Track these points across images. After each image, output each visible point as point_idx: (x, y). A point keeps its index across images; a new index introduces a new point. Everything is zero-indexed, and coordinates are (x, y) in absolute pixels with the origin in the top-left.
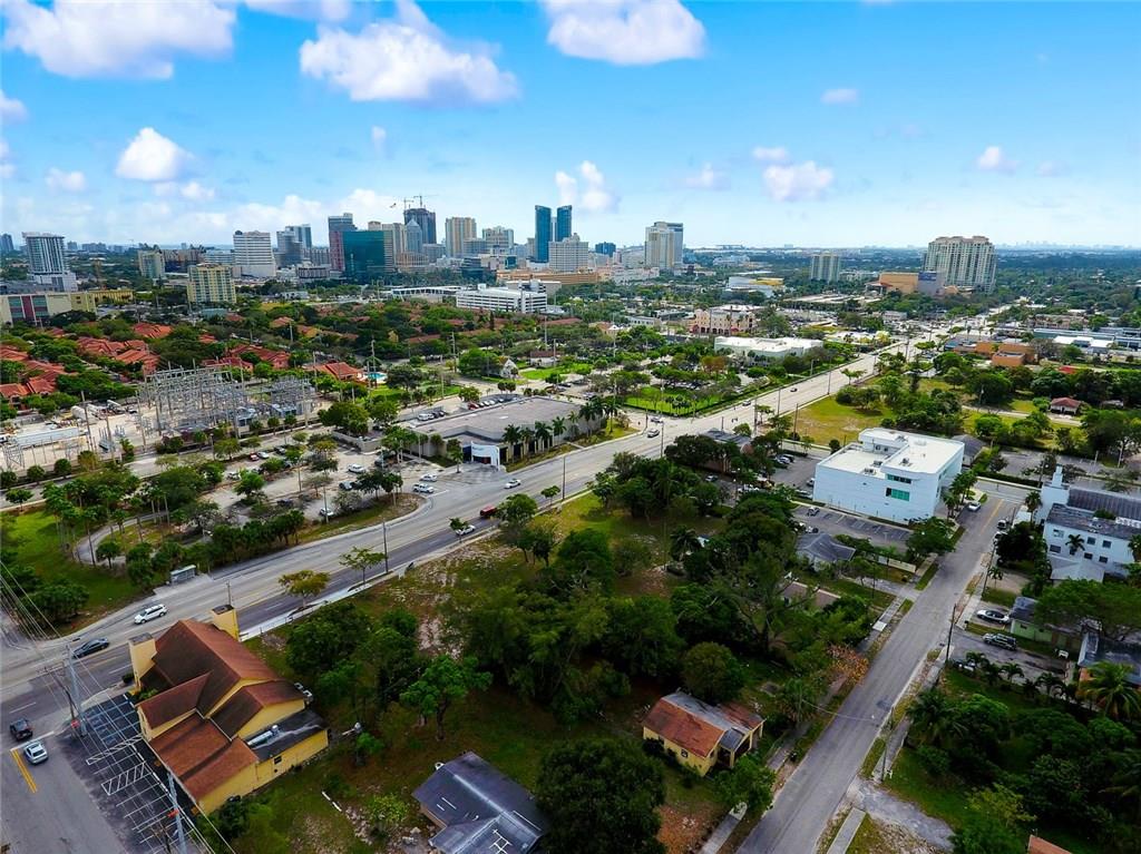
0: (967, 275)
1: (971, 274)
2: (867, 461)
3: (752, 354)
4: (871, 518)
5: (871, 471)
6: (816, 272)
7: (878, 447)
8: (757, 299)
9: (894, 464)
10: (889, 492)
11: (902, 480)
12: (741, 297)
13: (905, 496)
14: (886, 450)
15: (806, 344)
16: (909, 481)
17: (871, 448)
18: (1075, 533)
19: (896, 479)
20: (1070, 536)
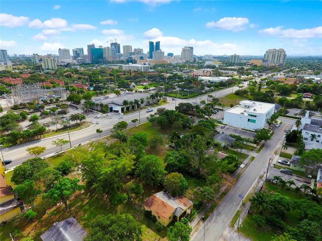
0: (277, 61)
1: (278, 60)
2: (242, 110)
3: (209, 81)
4: (243, 129)
5: (243, 113)
6: (232, 61)
7: (246, 106)
8: (213, 67)
9: (251, 111)
10: (249, 120)
11: (253, 116)
12: (208, 67)
13: (254, 121)
14: (249, 107)
15: (227, 78)
16: (256, 116)
17: (244, 106)
18: (313, 133)
19: (251, 116)
20: (312, 134)
